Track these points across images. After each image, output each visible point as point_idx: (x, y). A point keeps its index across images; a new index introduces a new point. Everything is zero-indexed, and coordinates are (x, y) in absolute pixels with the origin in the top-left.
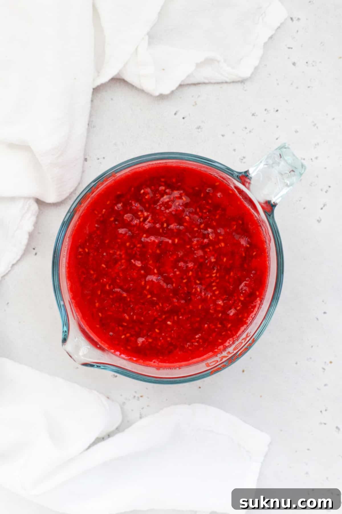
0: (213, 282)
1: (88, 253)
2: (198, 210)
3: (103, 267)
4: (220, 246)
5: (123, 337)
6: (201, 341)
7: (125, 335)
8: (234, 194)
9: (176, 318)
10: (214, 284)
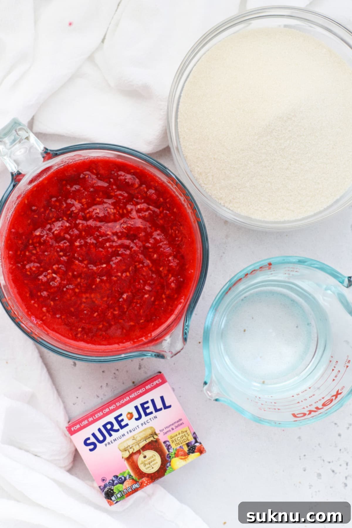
0: (119, 212)
1: (83, 329)
2: (49, 221)
3: (97, 315)
4: (85, 203)
5: (165, 301)
6: (174, 228)
7: (163, 299)
8: (37, 186)
9: (151, 250)
10: (121, 211)
